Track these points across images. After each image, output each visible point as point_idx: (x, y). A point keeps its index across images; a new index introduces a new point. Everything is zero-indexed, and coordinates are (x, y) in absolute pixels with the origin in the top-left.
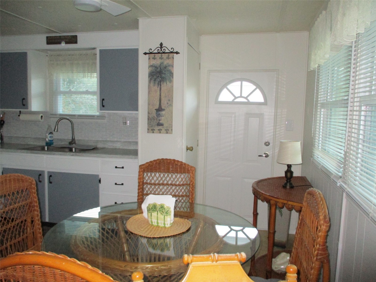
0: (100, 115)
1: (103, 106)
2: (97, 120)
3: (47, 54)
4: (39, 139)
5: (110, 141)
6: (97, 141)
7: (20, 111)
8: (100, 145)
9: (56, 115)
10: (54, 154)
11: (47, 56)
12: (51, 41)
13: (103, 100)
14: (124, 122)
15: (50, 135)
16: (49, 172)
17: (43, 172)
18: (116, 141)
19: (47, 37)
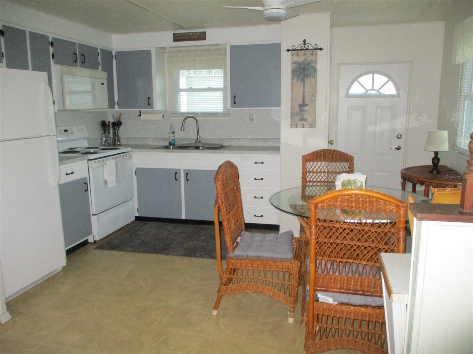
0: (223, 112)
1: (235, 103)
2: (222, 118)
3: (166, 51)
4: (159, 139)
5: (236, 139)
6: (222, 139)
7: (140, 111)
8: (225, 144)
9: (177, 113)
10: (190, 152)
11: (166, 52)
12: (177, 38)
13: (235, 97)
14: (251, 118)
15: (173, 135)
16: (185, 170)
17: (179, 170)
18: (242, 139)
19: (174, 34)
